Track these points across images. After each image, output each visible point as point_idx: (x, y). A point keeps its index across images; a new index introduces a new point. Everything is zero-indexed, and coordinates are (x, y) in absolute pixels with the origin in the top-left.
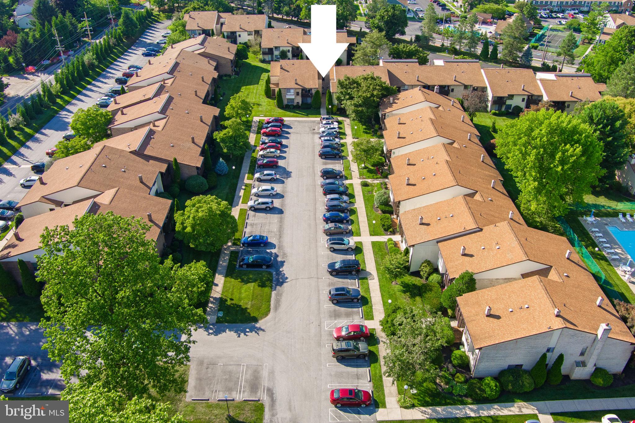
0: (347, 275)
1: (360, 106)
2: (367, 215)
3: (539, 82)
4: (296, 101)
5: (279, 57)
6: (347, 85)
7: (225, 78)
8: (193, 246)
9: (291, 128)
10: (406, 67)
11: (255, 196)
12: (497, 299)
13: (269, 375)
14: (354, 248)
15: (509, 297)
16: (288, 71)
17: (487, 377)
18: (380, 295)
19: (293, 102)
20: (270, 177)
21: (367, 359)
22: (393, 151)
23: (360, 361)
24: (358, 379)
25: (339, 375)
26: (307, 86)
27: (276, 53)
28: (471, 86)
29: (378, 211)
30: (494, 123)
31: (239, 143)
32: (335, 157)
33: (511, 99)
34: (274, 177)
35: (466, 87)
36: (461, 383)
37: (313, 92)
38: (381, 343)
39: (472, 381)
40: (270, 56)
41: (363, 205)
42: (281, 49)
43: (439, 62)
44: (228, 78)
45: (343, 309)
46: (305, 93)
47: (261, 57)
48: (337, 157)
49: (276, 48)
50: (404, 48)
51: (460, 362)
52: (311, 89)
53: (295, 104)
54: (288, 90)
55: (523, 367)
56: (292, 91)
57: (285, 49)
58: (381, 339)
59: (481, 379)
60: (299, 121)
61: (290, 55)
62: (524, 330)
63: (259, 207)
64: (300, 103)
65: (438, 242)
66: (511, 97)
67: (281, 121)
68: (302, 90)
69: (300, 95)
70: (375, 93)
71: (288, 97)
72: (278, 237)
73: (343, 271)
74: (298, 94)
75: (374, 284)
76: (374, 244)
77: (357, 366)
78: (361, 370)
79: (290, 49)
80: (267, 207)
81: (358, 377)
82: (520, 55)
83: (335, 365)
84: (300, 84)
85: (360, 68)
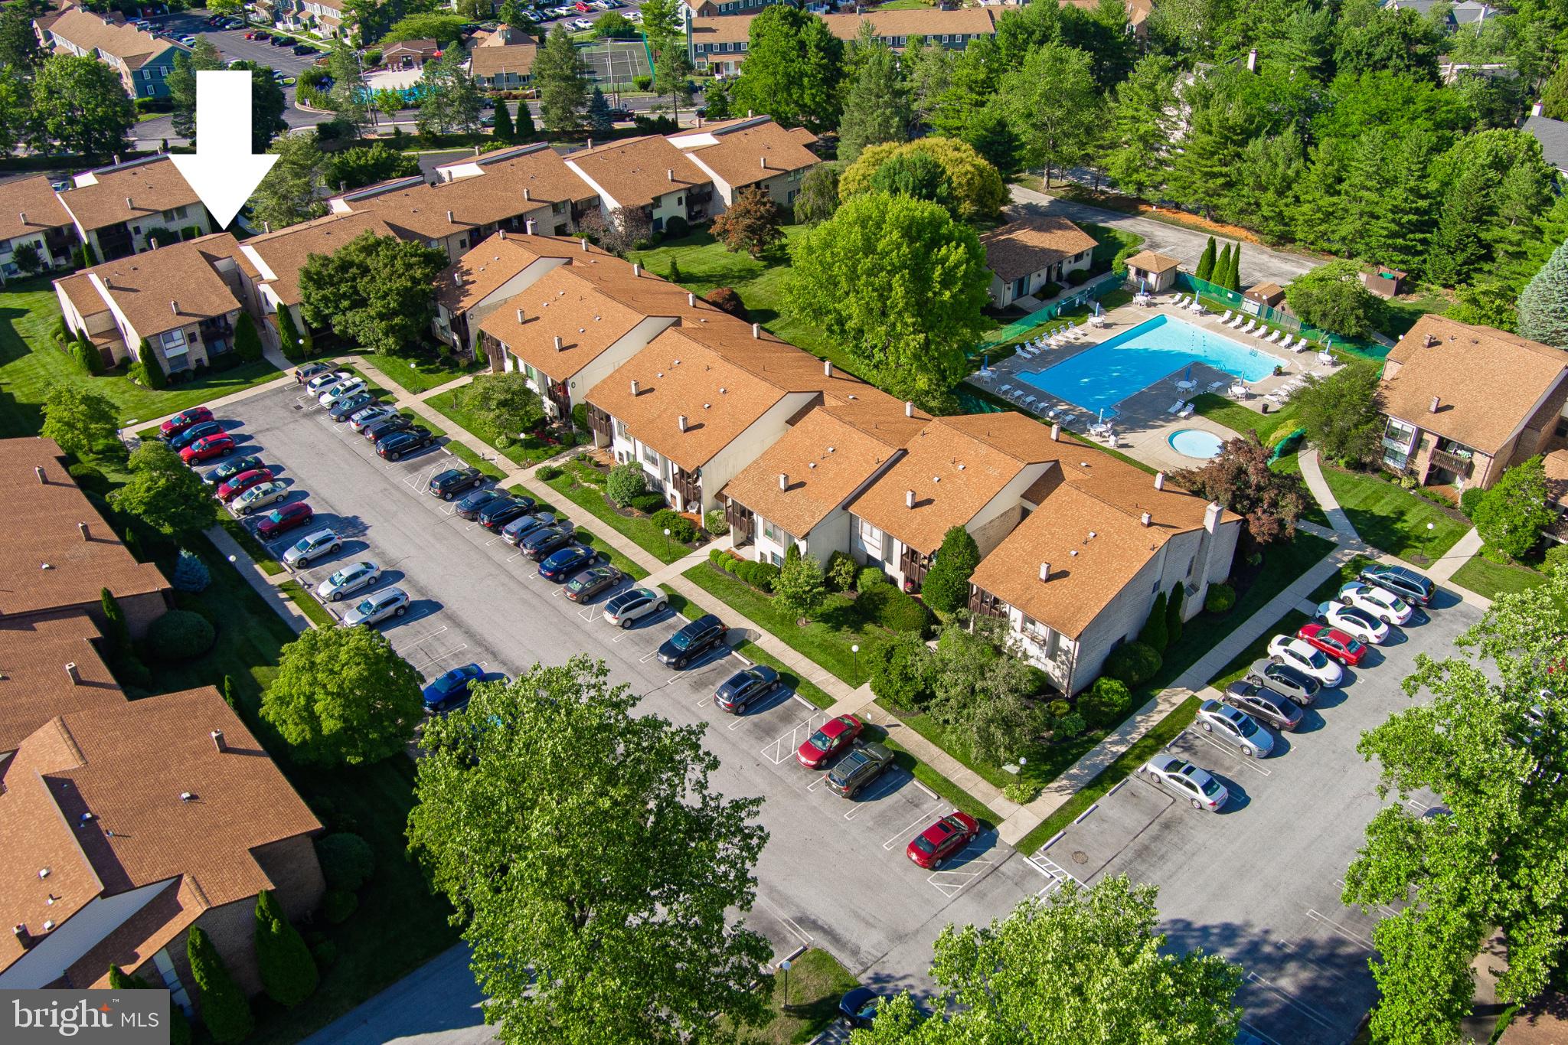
0: (706, 655)
1: (395, 313)
2: (620, 532)
3: (692, 157)
4: (193, 359)
5: (14, 266)
6: (330, 276)
8: (359, 759)
9: (241, 424)
10: (407, 201)
11: (335, 600)
12: (1035, 548)
13: (773, 899)
14: (666, 599)
15: (1053, 535)
16: (134, 291)
17: (1097, 679)
18: (801, 656)
19: (186, 362)
20: (328, 546)
21: (896, 768)
22: (570, 382)
23: (890, 778)
24: (917, 806)
25: (883, 820)
26: (212, 312)
28: (565, 202)
29: (632, 513)
30: (674, 264)
31: (197, 496)
32: (423, 447)
33: (659, 206)
34: (337, 541)
35: (556, 207)
36: (1067, 714)
37: (232, 320)
38: (889, 730)
39: (1079, 700)
41: (589, 516)
42: (15, 244)
43: (468, 170)
45: (766, 715)
46: (212, 328)
48: (427, 443)
50: (359, 158)
51: (1037, 684)
52: (224, 316)
53: (193, 366)
54: (168, 335)
55: (1127, 639)
56: (177, 334)
57: (26, 242)
58: (883, 724)
59: (1088, 688)
60: (241, 402)
61: (44, 255)
62: (1120, 570)
63: (380, 615)
64: (205, 359)
65: (845, 507)
66: (657, 201)
67: (206, 415)
68: (202, 324)
69: (199, 338)
70: (418, 273)
71: (170, 354)
72: (490, 657)
73: (695, 652)
74: (192, 338)
75: (768, 642)
76: (690, 575)
77: (896, 788)
78: (906, 789)
79: (42, 238)
80: (397, 610)
81: (914, 803)
82: (583, 112)
83: (860, 809)
84: (190, 311)
85: (315, 230)
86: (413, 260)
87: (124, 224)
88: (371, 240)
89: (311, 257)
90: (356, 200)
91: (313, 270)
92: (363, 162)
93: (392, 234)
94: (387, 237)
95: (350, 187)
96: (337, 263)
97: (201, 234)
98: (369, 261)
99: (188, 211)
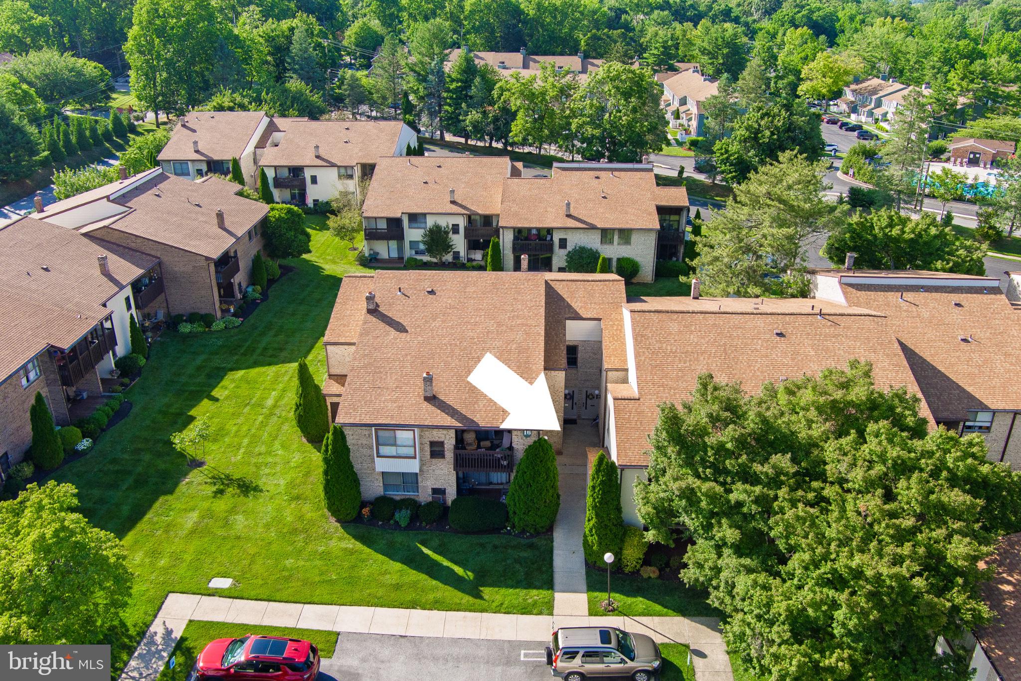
4: (427, 486)
5: (422, 247)
7: (185, 328)
10: (957, 316)
16: (400, 328)
19: (414, 489)
26: (488, 418)
27: (414, 234)
40: (393, 244)
42: (430, 222)
44: (198, 328)
47: (361, 244)
49: (414, 218)
50: (891, 225)
53: (424, 496)
54: (386, 431)
56: (407, 437)
57: (443, 222)
61: (459, 242)
64: (451, 494)
68: (460, 435)
69: (449, 454)
71: (382, 465)
74: (437, 450)
79: (462, 222)
84: (450, 400)
85: (760, 322)
86: (957, 497)
87: (550, 231)
88: (858, 393)
89: (706, 383)
90: (859, 287)
91: (690, 421)
92: (895, 232)
93: (913, 389)
94: (900, 397)
95: (858, 265)
96: (751, 423)
97: (604, 270)
98: (830, 450)
99: (634, 238)
